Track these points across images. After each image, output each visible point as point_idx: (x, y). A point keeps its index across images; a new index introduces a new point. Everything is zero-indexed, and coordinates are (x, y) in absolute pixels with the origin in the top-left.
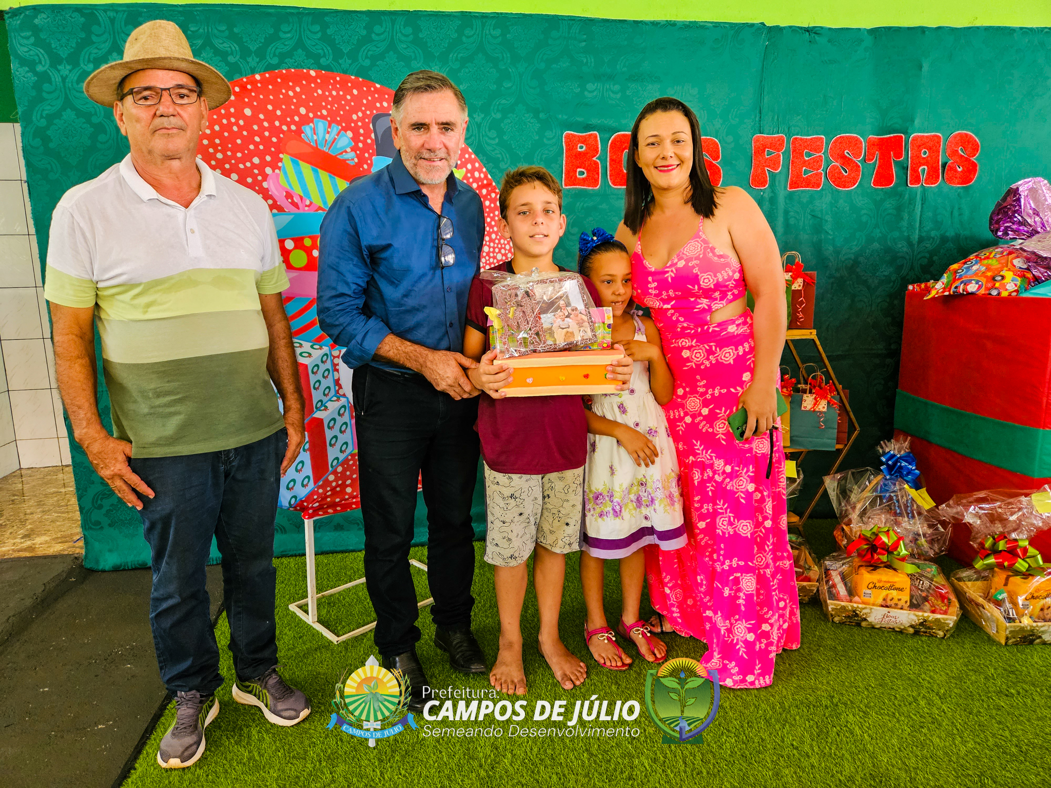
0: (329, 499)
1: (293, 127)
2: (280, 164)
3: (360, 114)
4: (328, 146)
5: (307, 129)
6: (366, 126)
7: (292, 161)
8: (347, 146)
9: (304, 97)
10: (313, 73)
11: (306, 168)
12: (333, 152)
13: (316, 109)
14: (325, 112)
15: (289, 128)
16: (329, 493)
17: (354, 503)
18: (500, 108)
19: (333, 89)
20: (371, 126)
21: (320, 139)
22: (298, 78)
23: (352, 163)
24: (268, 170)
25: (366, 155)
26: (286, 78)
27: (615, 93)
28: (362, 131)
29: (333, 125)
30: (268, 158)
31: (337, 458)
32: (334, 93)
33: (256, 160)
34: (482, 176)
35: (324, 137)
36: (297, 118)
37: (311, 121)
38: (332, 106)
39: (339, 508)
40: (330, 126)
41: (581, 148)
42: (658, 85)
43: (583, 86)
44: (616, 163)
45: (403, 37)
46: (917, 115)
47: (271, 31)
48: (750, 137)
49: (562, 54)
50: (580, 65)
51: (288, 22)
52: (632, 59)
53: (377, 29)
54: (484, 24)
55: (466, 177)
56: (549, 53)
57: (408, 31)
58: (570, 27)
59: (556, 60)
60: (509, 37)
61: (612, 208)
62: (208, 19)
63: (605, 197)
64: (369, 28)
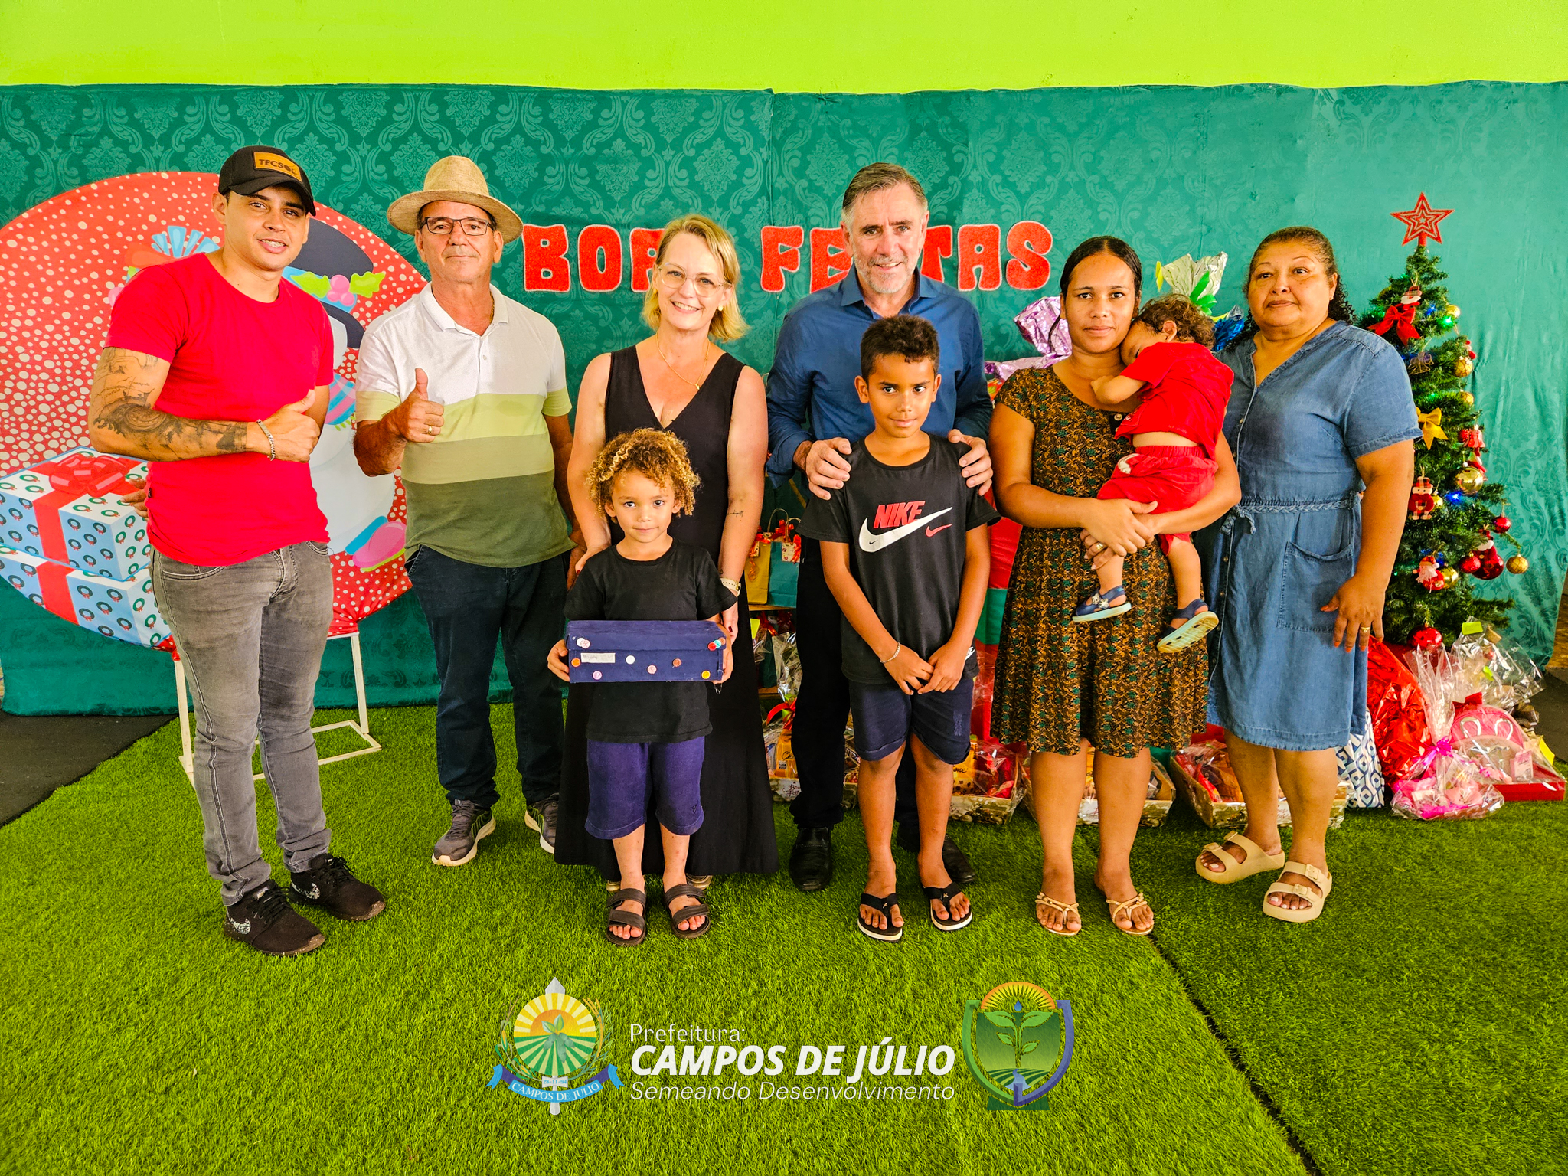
1: (140, 237)
5: (159, 239)
9: (153, 203)
10: (165, 175)
13: (170, 216)
14: (182, 218)
15: (135, 238)
21: (177, 247)
22: (145, 184)
26: (129, 186)
29: (193, 231)
30: (109, 272)
32: (194, 196)
33: (95, 275)
35: (181, 244)
36: (145, 227)
37: (165, 228)
38: (191, 211)
40: (188, 233)
41: (544, 244)
42: (635, 167)
43: (541, 170)
44: (589, 262)
45: (324, 117)
46: (966, 203)
47: (176, 115)
48: (757, 230)
49: (513, 133)
50: (536, 144)
51: (194, 105)
52: (599, 136)
53: (293, 107)
54: (417, 99)
55: (385, 281)
56: (497, 132)
57: (329, 109)
58: (521, 101)
59: (507, 140)
60: (448, 113)
61: (588, 316)
62: (104, 103)
63: (578, 302)
64: (284, 106)
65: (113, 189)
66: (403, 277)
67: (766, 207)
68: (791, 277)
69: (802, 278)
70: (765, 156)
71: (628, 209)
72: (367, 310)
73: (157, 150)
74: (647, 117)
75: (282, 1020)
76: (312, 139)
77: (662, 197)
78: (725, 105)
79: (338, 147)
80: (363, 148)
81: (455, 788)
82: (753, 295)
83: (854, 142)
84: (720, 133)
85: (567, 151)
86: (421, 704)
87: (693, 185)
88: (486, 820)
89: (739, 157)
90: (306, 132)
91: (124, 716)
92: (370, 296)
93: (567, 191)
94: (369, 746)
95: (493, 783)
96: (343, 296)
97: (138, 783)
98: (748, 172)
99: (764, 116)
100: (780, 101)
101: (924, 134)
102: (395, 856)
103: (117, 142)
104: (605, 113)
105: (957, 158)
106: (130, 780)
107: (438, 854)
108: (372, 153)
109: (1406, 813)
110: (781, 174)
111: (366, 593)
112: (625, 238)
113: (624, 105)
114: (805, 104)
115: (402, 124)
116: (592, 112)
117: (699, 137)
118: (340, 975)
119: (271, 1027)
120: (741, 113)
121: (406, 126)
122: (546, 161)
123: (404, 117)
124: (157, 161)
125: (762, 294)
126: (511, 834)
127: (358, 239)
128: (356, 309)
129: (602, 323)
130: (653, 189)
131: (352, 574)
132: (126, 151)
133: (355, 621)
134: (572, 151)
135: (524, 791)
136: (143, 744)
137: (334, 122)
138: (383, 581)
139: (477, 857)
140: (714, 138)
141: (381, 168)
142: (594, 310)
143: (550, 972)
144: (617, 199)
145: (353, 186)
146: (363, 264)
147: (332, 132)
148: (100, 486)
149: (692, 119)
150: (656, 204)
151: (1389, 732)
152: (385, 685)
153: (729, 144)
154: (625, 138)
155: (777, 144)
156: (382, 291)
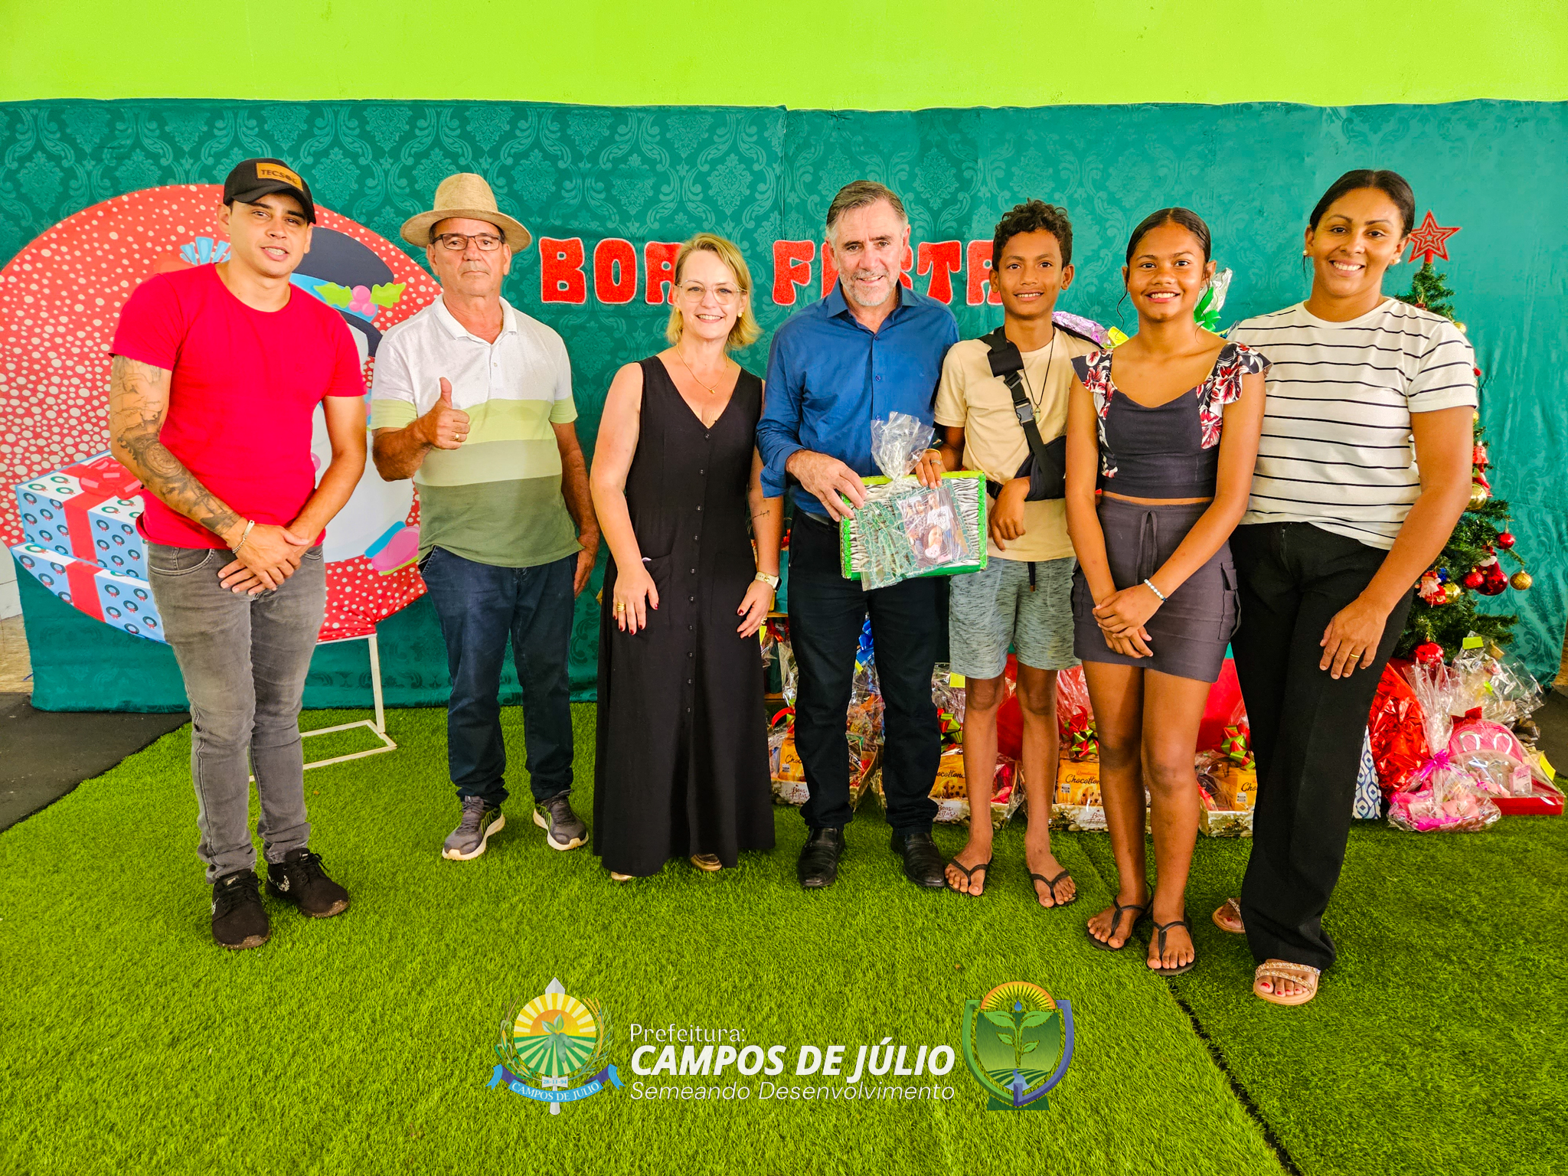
1: (169, 248)
5: (187, 249)
9: (182, 214)
13: (197, 227)
15: (164, 248)
22: (174, 196)
26: (159, 197)
34: (431, 289)
36: (173, 238)
37: (193, 239)
40: (216, 243)
41: (561, 256)
42: (650, 182)
43: (559, 185)
44: (604, 274)
45: (347, 131)
46: (975, 218)
47: (205, 129)
48: (770, 244)
49: (532, 148)
50: (554, 159)
51: (222, 118)
52: (617, 152)
53: (319, 122)
54: (438, 114)
55: (406, 292)
56: (517, 147)
57: (354, 123)
58: (540, 116)
59: (525, 155)
60: (469, 128)
61: (602, 328)
62: (137, 117)
63: (593, 313)
64: (310, 121)
65: (143, 201)
66: (422, 289)
67: (778, 222)
68: (801, 291)
69: (813, 292)
70: (778, 171)
71: (643, 223)
72: (388, 320)
73: (187, 163)
74: (663, 134)
75: (294, 1004)
76: (336, 154)
77: (676, 212)
78: (738, 122)
79: (362, 161)
80: (387, 162)
81: (465, 784)
82: (764, 306)
83: (865, 159)
84: (734, 149)
85: (585, 166)
86: (437, 705)
87: (708, 200)
88: (496, 817)
89: (752, 172)
90: (331, 146)
91: (149, 713)
92: (390, 306)
93: (584, 205)
94: (385, 745)
95: (502, 781)
96: (365, 306)
97: (160, 777)
98: (761, 187)
99: (778, 132)
100: (793, 118)
101: (934, 150)
102: (407, 850)
103: (149, 155)
104: (622, 129)
105: (967, 174)
106: (154, 774)
107: (448, 848)
108: (395, 167)
109: (1401, 824)
110: (793, 189)
111: (384, 596)
112: (640, 251)
113: (640, 121)
114: (817, 120)
115: (424, 137)
116: (608, 128)
117: (713, 153)
118: (350, 962)
119: (283, 1010)
120: (754, 129)
121: (429, 141)
122: (564, 175)
123: (426, 132)
124: (187, 173)
125: (774, 307)
126: (519, 832)
127: (380, 251)
128: (377, 319)
129: (617, 335)
130: (668, 203)
131: (371, 577)
132: (157, 163)
133: (373, 622)
134: (590, 165)
135: (533, 789)
136: (167, 740)
137: (358, 136)
138: (400, 584)
139: (486, 853)
140: (727, 154)
141: (404, 182)
142: (609, 321)
143: (552, 963)
144: (633, 213)
145: (374, 199)
146: (383, 275)
147: (356, 147)
148: (128, 489)
149: (706, 135)
150: (671, 219)
151: (1387, 744)
152: (402, 686)
153: (742, 159)
154: (640, 153)
155: (788, 160)
156: (402, 302)
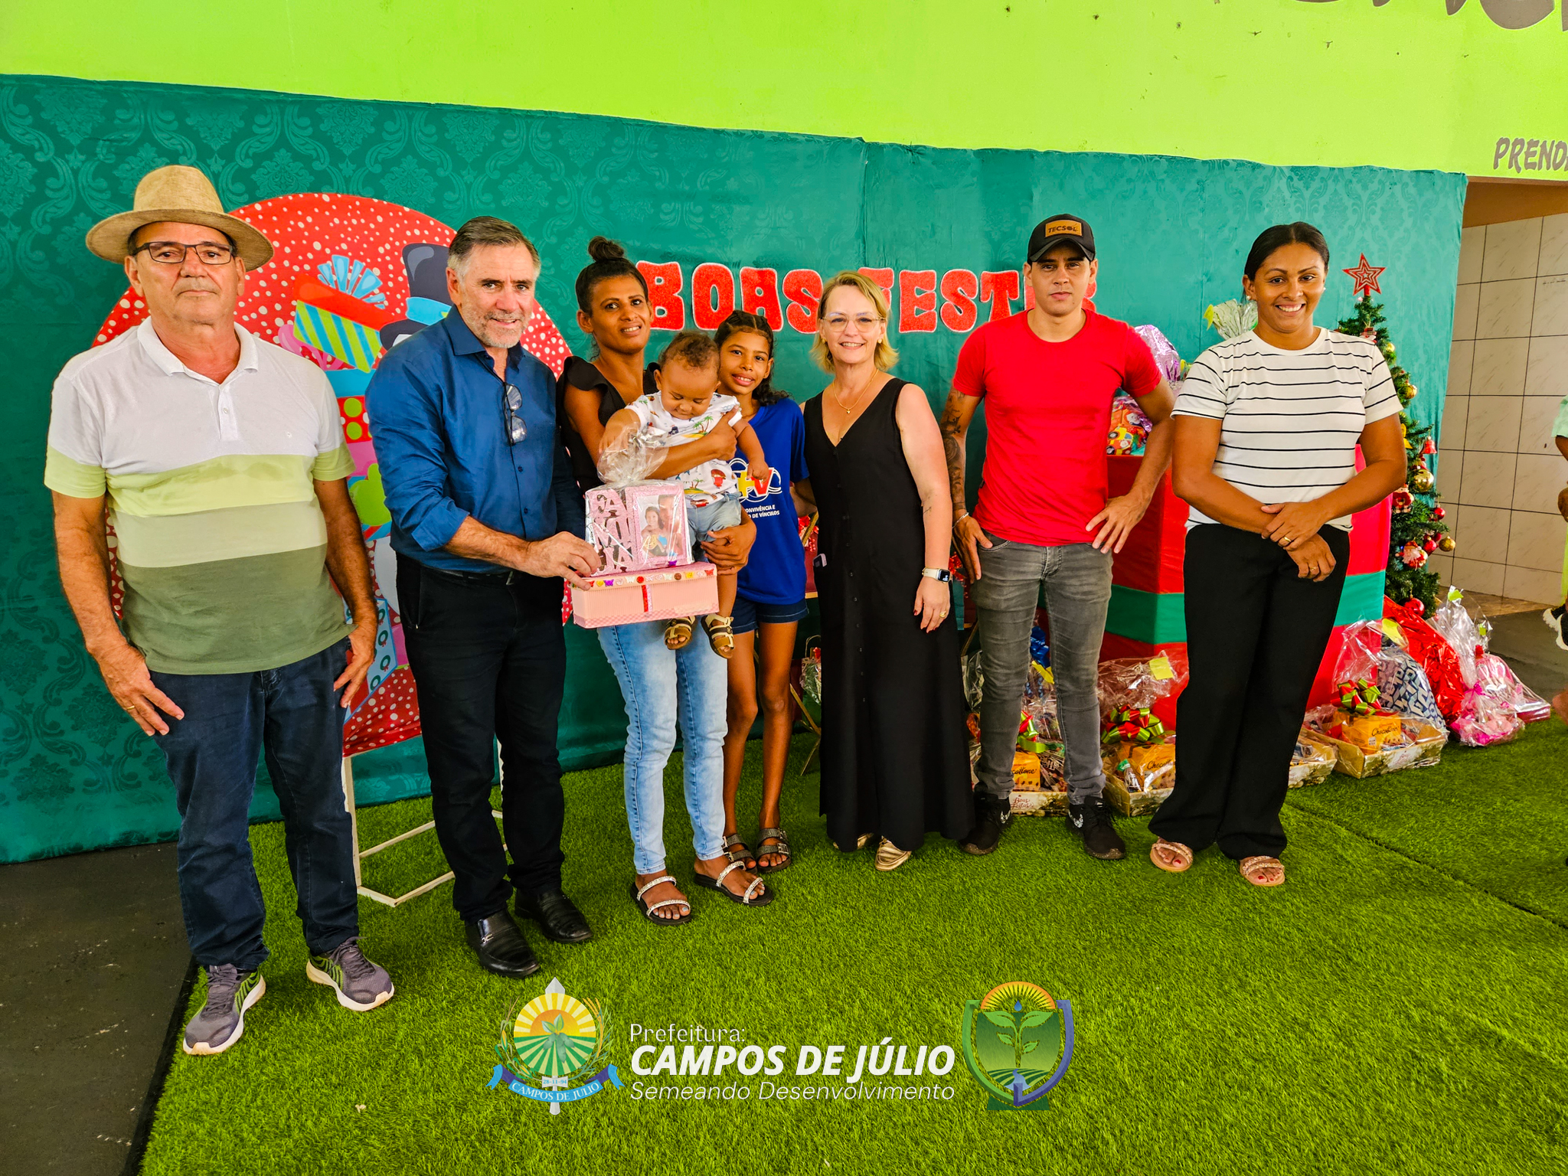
0: (370, 730)
1: (307, 267)
2: (293, 314)
3: (388, 246)
4: (351, 287)
5: (324, 269)
6: (395, 260)
7: (308, 308)
8: (373, 287)
9: (317, 228)
10: (326, 198)
11: (326, 317)
12: (357, 295)
13: (333, 244)
14: (344, 246)
15: (301, 267)
16: (369, 722)
17: (401, 733)
18: (555, 230)
19: (353, 217)
20: (402, 260)
21: (341, 279)
22: (308, 206)
23: (382, 307)
24: (279, 322)
25: (399, 296)
26: (293, 207)
27: (697, 216)
28: (391, 267)
29: (356, 261)
30: (278, 307)
31: (378, 677)
32: (354, 222)
33: (263, 310)
34: (539, 317)
35: (346, 276)
36: (310, 256)
37: (328, 258)
38: (353, 239)
39: (382, 741)
40: (351, 264)
41: (659, 281)
43: (657, 207)
44: (702, 300)
49: (629, 167)
50: (652, 180)
52: (715, 175)
54: (528, 125)
56: (614, 165)
57: (431, 130)
58: (637, 134)
59: (622, 174)
60: (561, 142)
64: (378, 124)
65: (276, 210)
67: (861, 250)
71: (740, 248)
77: (770, 238)
80: (469, 175)
85: (684, 188)
87: (799, 227)
90: (404, 154)
93: (682, 228)
100: (874, 149)
101: (995, 187)
104: (720, 152)
105: (1023, 210)
108: (478, 180)
110: (874, 219)
112: (737, 277)
114: (894, 154)
115: (512, 150)
116: (706, 151)
121: (517, 154)
122: (662, 197)
123: (514, 144)
130: (762, 229)
137: (436, 144)
144: (730, 238)
147: (433, 156)
154: (737, 177)
155: (870, 190)
